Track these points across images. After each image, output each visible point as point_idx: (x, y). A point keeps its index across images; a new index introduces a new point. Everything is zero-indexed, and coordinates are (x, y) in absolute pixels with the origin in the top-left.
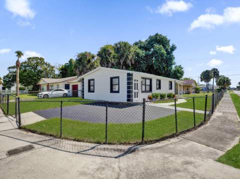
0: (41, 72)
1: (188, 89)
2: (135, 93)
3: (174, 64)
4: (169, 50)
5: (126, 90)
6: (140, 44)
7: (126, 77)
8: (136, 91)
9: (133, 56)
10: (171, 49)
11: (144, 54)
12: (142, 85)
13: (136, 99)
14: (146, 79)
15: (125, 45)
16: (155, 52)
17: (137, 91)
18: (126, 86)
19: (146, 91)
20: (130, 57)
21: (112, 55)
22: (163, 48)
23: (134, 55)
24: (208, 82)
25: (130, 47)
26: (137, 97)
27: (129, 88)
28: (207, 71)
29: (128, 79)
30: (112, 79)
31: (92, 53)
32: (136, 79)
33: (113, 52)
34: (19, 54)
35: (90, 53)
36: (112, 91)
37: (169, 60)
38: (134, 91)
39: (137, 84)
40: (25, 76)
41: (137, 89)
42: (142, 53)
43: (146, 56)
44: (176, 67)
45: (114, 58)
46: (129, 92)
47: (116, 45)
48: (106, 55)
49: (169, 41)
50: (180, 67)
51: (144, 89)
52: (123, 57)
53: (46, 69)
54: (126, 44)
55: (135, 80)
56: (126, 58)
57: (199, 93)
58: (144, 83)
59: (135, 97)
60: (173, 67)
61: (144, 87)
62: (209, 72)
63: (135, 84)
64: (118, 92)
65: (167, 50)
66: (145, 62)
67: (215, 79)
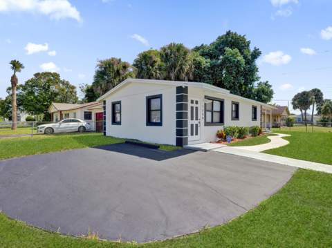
0: (56, 94)
1: (275, 121)
2: (192, 125)
3: (258, 78)
4: (250, 57)
5: (174, 120)
6: (202, 50)
7: (174, 95)
8: (195, 122)
9: (191, 68)
10: (252, 55)
11: (208, 65)
12: (206, 111)
13: (195, 137)
14: (213, 99)
15: (178, 50)
16: (227, 60)
17: (197, 122)
18: (174, 111)
19: (212, 123)
20: (186, 68)
21: (157, 64)
22: (239, 54)
23: (193, 66)
24: (306, 109)
25: (185, 53)
26: (197, 134)
27: (179, 116)
28: (304, 93)
29: (179, 99)
30: (149, 100)
31: (123, 61)
32: (195, 100)
33: (159, 60)
34: (16, 65)
35: (120, 60)
36: (149, 122)
37: (249, 72)
38: (190, 122)
39: (197, 108)
40: (32, 100)
41: (197, 119)
42: (206, 62)
43: (213, 67)
44: (260, 84)
45: (160, 69)
46: (179, 124)
47: (164, 49)
48: (147, 64)
49: (249, 42)
50: (266, 84)
51: (209, 120)
52: (175, 68)
53: (63, 90)
54: (179, 48)
55: (192, 102)
56: (179, 70)
57: (292, 126)
58: (209, 108)
59: (192, 134)
60: (256, 84)
61: (209, 114)
62: (307, 95)
63: (192, 108)
64: (160, 124)
65: (245, 57)
66: (210, 76)
67: (315, 105)
